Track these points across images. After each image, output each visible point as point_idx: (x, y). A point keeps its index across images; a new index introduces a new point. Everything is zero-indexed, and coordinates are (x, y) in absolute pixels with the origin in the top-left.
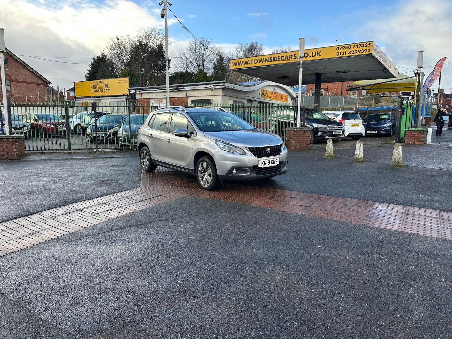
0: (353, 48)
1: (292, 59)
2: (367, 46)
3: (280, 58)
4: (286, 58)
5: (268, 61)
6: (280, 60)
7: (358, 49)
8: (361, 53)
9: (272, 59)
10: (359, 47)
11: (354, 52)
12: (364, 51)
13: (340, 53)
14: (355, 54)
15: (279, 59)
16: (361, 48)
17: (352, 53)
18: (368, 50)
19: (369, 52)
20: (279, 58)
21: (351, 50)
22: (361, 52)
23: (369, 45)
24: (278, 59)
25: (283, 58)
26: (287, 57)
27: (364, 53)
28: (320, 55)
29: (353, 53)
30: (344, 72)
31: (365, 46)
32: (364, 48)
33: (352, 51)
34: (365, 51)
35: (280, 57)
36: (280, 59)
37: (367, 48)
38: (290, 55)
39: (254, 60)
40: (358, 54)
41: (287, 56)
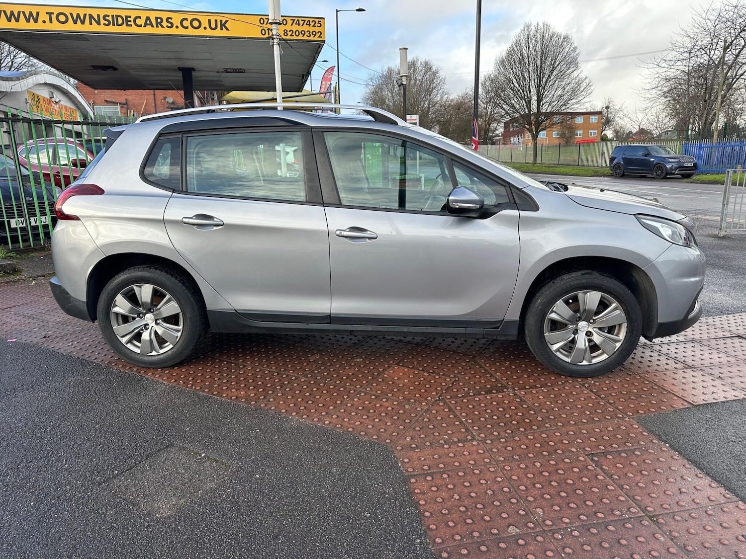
0: (292, 25)
1: (162, 27)
2: (316, 25)
3: (132, 19)
4: (148, 22)
5: (99, 23)
6: (131, 26)
7: (300, 28)
8: (305, 38)
9: (110, 19)
10: (302, 25)
11: (294, 34)
12: (311, 33)
13: (267, 31)
14: (295, 37)
15: (128, 21)
16: (306, 28)
17: (290, 33)
18: (318, 33)
19: (319, 37)
20: (129, 19)
21: (288, 27)
22: (307, 36)
23: (319, 25)
24: (126, 21)
25: (138, 22)
26: (150, 21)
27: (312, 38)
28: (227, 29)
29: (291, 35)
30: (235, 71)
31: (312, 24)
32: (311, 29)
33: (290, 31)
34: (313, 34)
35: (130, 17)
36: (132, 23)
37: (317, 29)
38: (157, 18)
39: (55, 14)
40: (301, 37)
41: (148, 18)
